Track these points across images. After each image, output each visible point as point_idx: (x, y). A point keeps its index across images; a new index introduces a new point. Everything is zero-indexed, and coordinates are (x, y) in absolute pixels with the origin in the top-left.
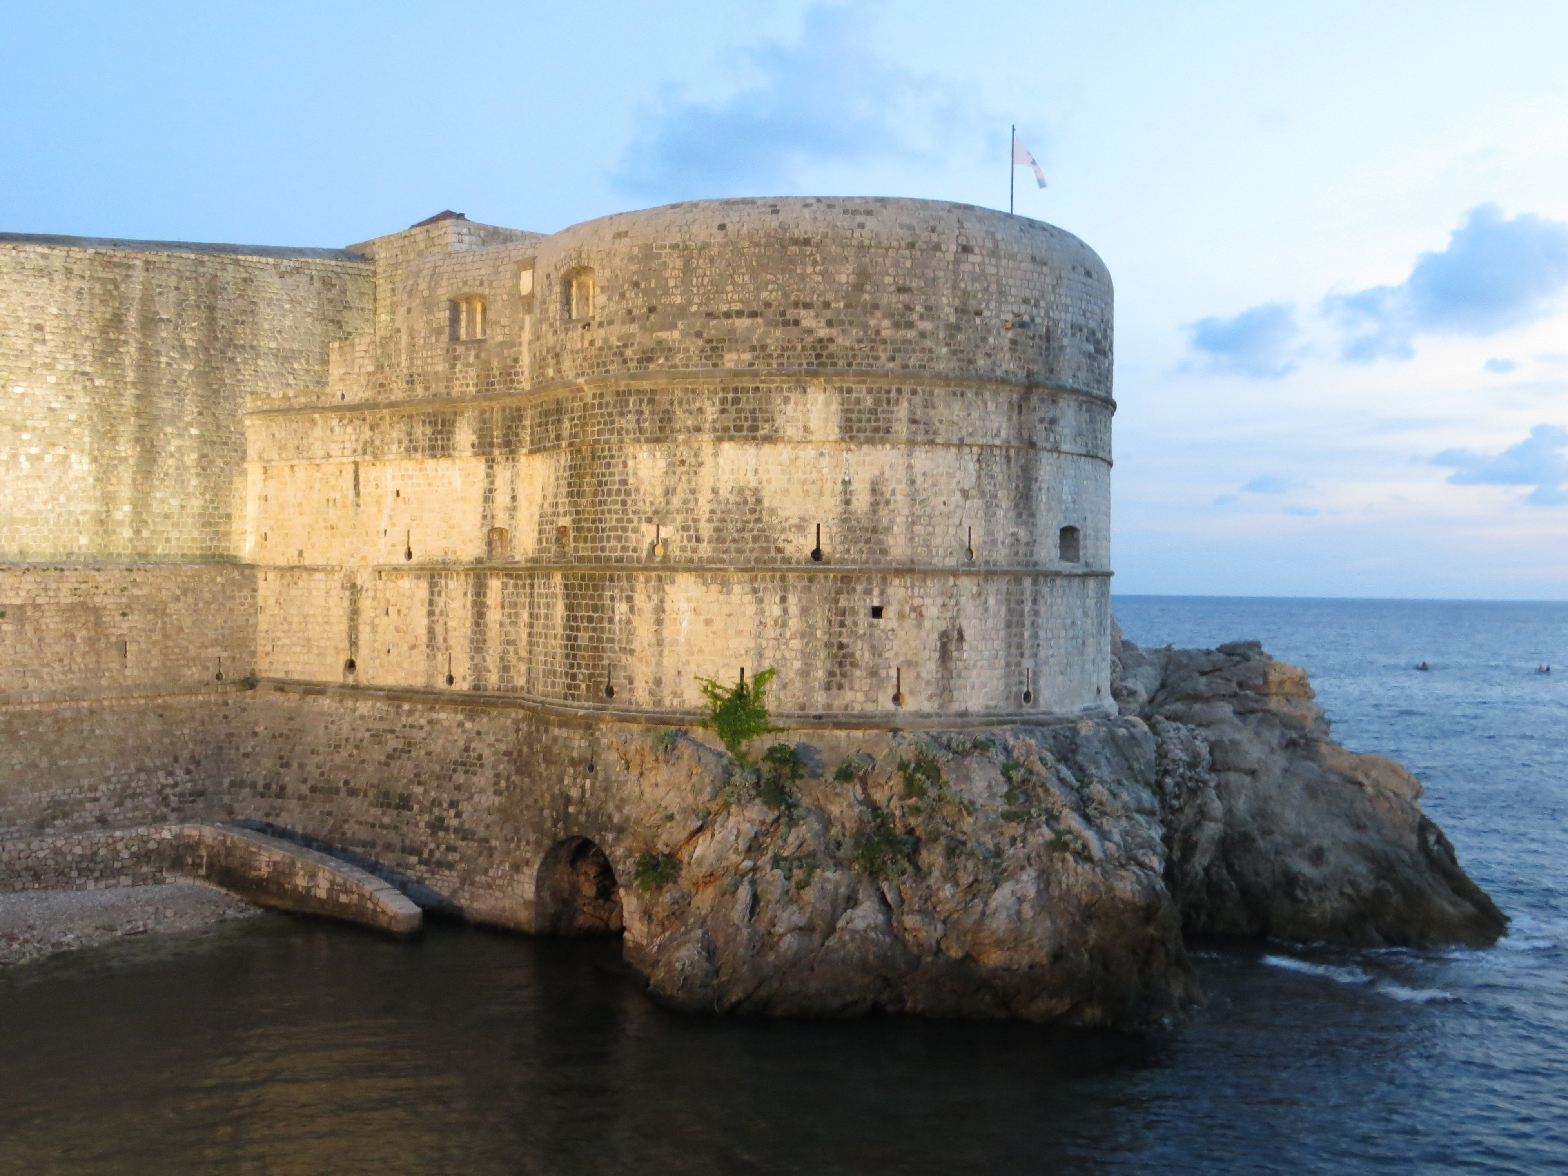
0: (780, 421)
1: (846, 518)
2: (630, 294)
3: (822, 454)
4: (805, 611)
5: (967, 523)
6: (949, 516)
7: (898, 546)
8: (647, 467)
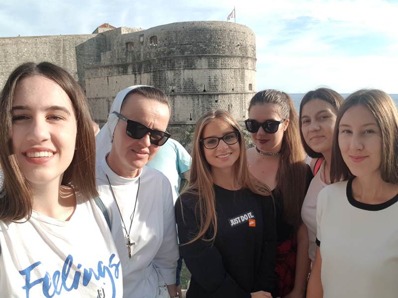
0: (196, 65)
2: (165, 41)
3: (205, 71)
4: (202, 102)
5: (232, 84)
6: (229, 82)
7: (220, 89)
8: (170, 75)
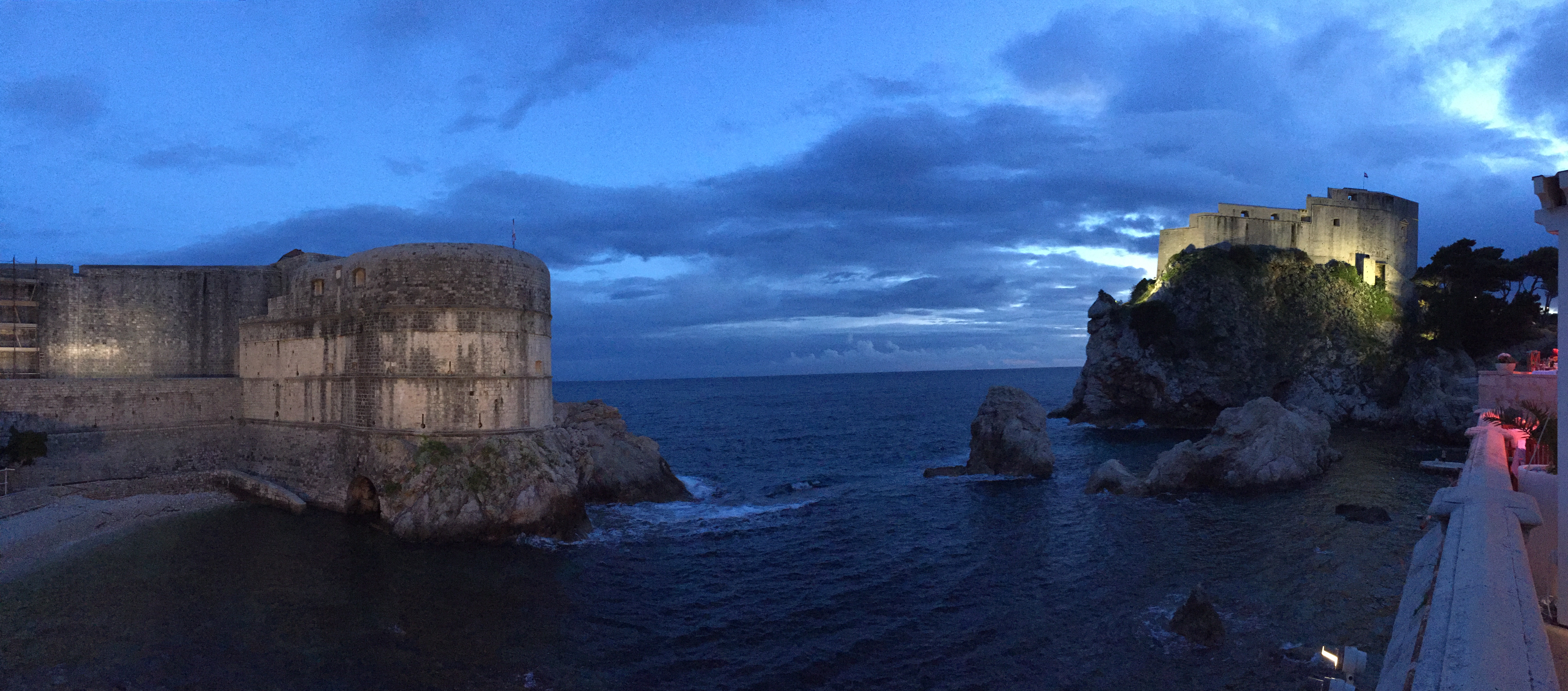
0: (436, 324)
1: (460, 359)
2: (379, 277)
3: (451, 336)
4: (445, 394)
5: (503, 360)
6: (496, 358)
7: (479, 369)
8: (386, 341)
